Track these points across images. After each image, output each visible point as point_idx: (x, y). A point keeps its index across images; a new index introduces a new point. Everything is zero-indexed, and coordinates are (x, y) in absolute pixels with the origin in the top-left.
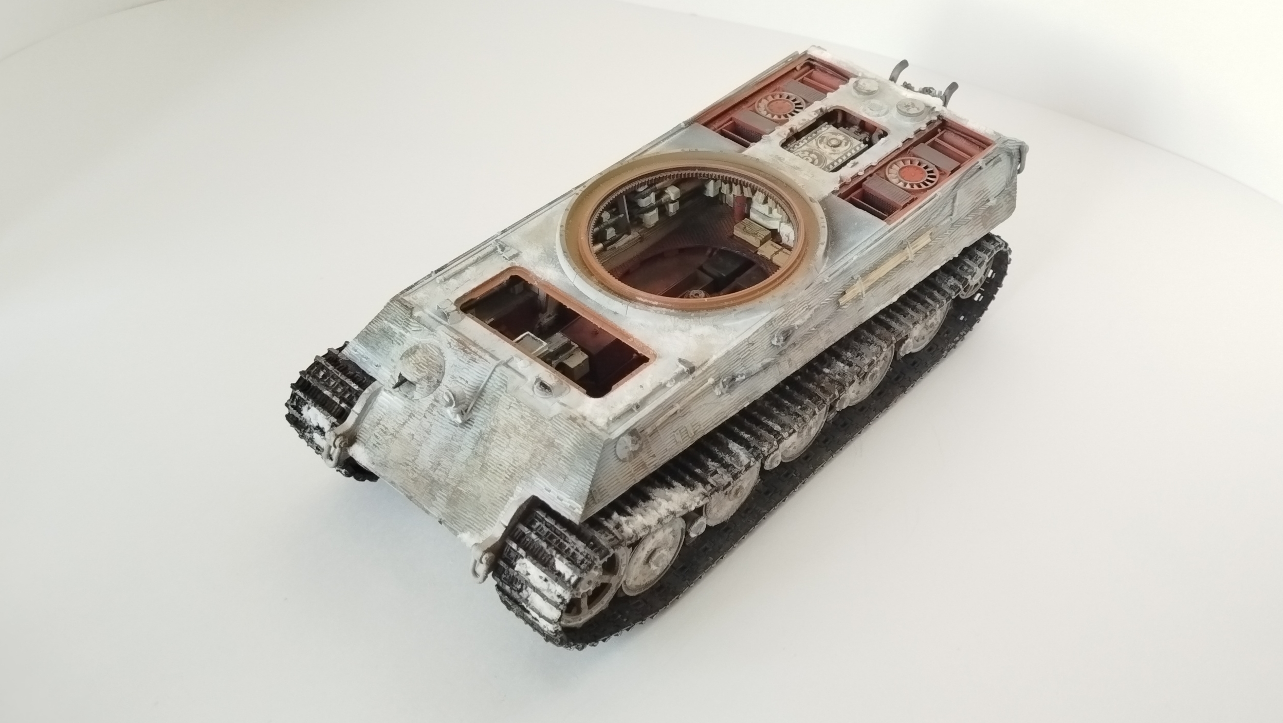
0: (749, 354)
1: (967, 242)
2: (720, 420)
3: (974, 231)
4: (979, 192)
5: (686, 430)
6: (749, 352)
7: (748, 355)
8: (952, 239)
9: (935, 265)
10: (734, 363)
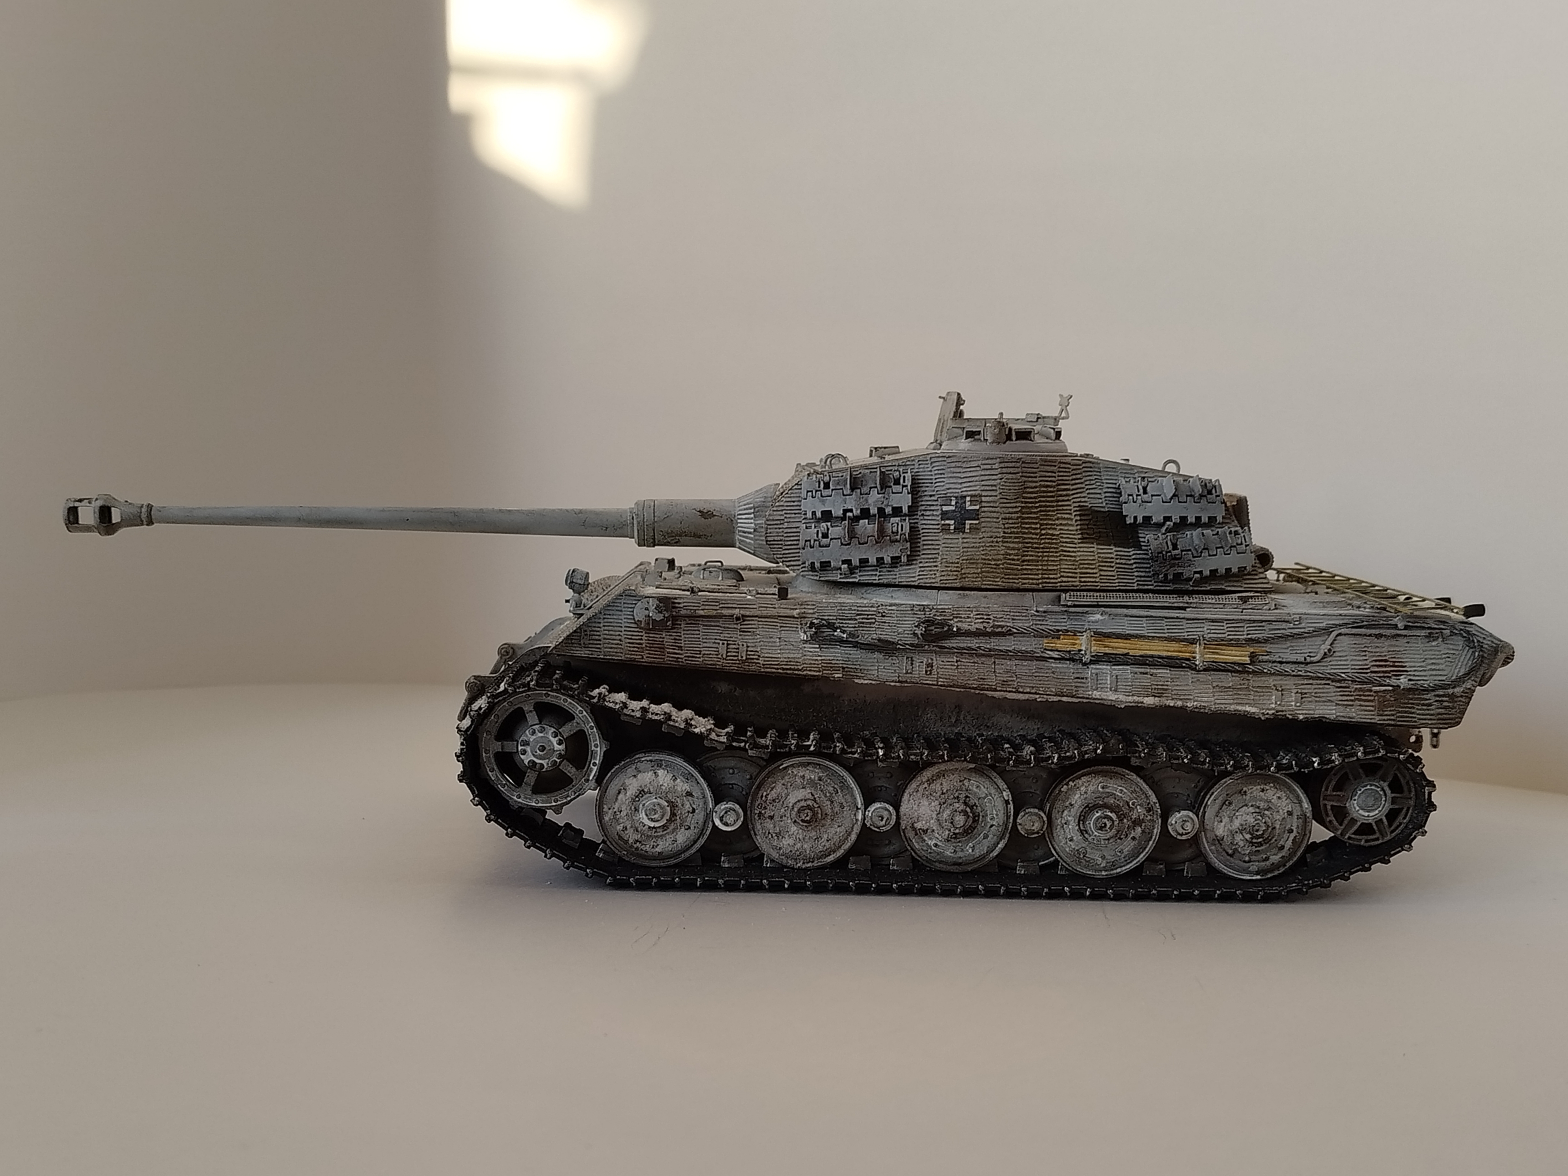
0: (874, 623)
1: (1331, 712)
2: (790, 669)
3: (1352, 705)
4: (1386, 661)
5: (738, 649)
6: (873, 621)
7: (870, 623)
8: (1300, 691)
9: (1250, 705)
10: (844, 620)
